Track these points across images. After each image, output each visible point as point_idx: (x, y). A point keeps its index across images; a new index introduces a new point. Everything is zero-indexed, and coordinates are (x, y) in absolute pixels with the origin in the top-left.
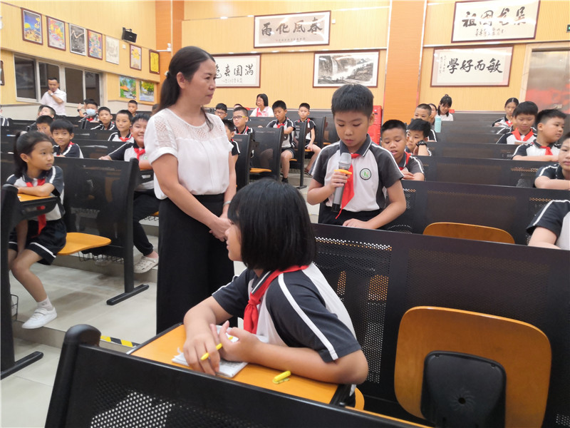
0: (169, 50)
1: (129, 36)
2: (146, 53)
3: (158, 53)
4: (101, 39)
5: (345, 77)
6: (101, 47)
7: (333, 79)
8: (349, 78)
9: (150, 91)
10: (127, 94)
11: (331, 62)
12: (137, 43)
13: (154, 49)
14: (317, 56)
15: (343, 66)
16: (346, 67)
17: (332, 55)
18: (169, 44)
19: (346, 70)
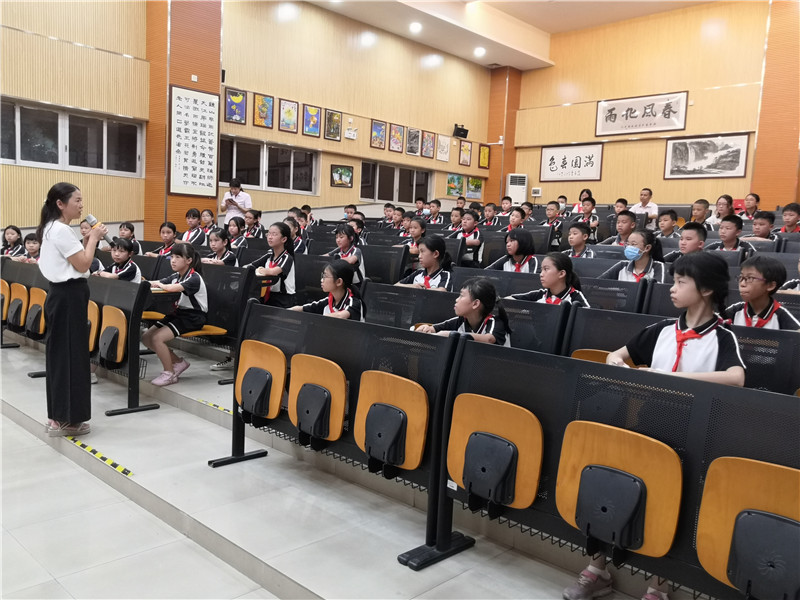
0: (501, 142)
1: (460, 133)
2: (476, 147)
3: (489, 146)
4: (433, 139)
5: (704, 166)
6: (433, 146)
7: (689, 169)
8: (709, 167)
9: (478, 187)
10: (453, 192)
11: (687, 149)
12: (468, 138)
13: (485, 142)
14: (670, 143)
15: (703, 153)
16: (705, 155)
17: (688, 141)
18: (501, 137)
19: (706, 158)
